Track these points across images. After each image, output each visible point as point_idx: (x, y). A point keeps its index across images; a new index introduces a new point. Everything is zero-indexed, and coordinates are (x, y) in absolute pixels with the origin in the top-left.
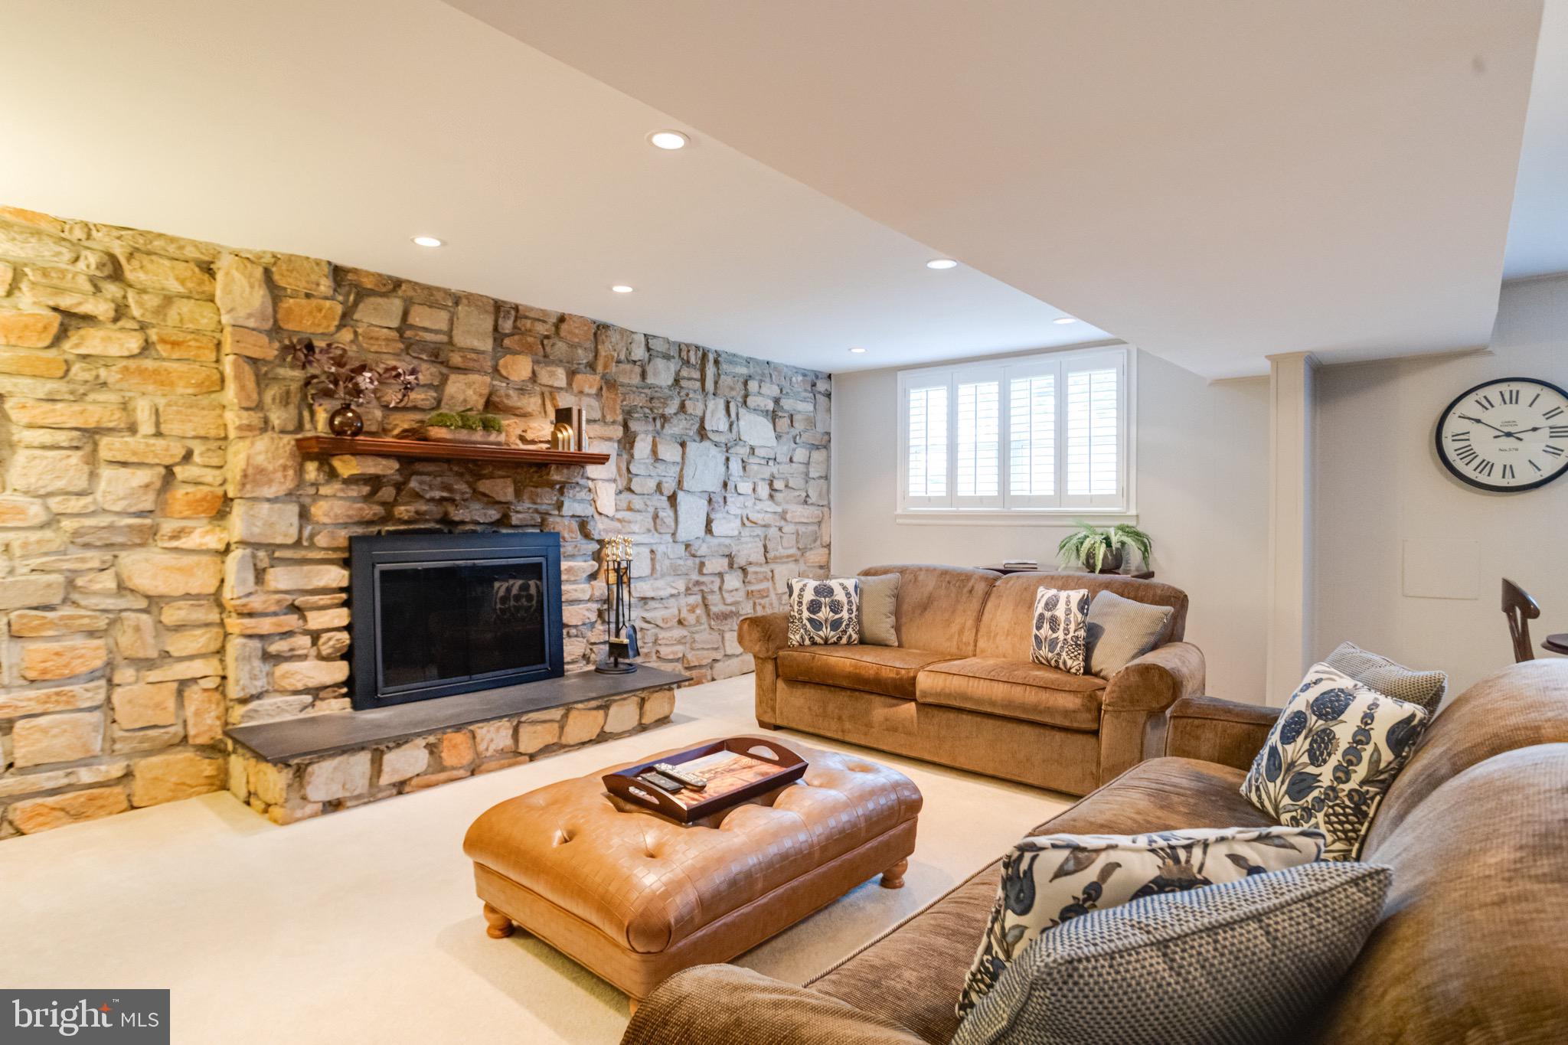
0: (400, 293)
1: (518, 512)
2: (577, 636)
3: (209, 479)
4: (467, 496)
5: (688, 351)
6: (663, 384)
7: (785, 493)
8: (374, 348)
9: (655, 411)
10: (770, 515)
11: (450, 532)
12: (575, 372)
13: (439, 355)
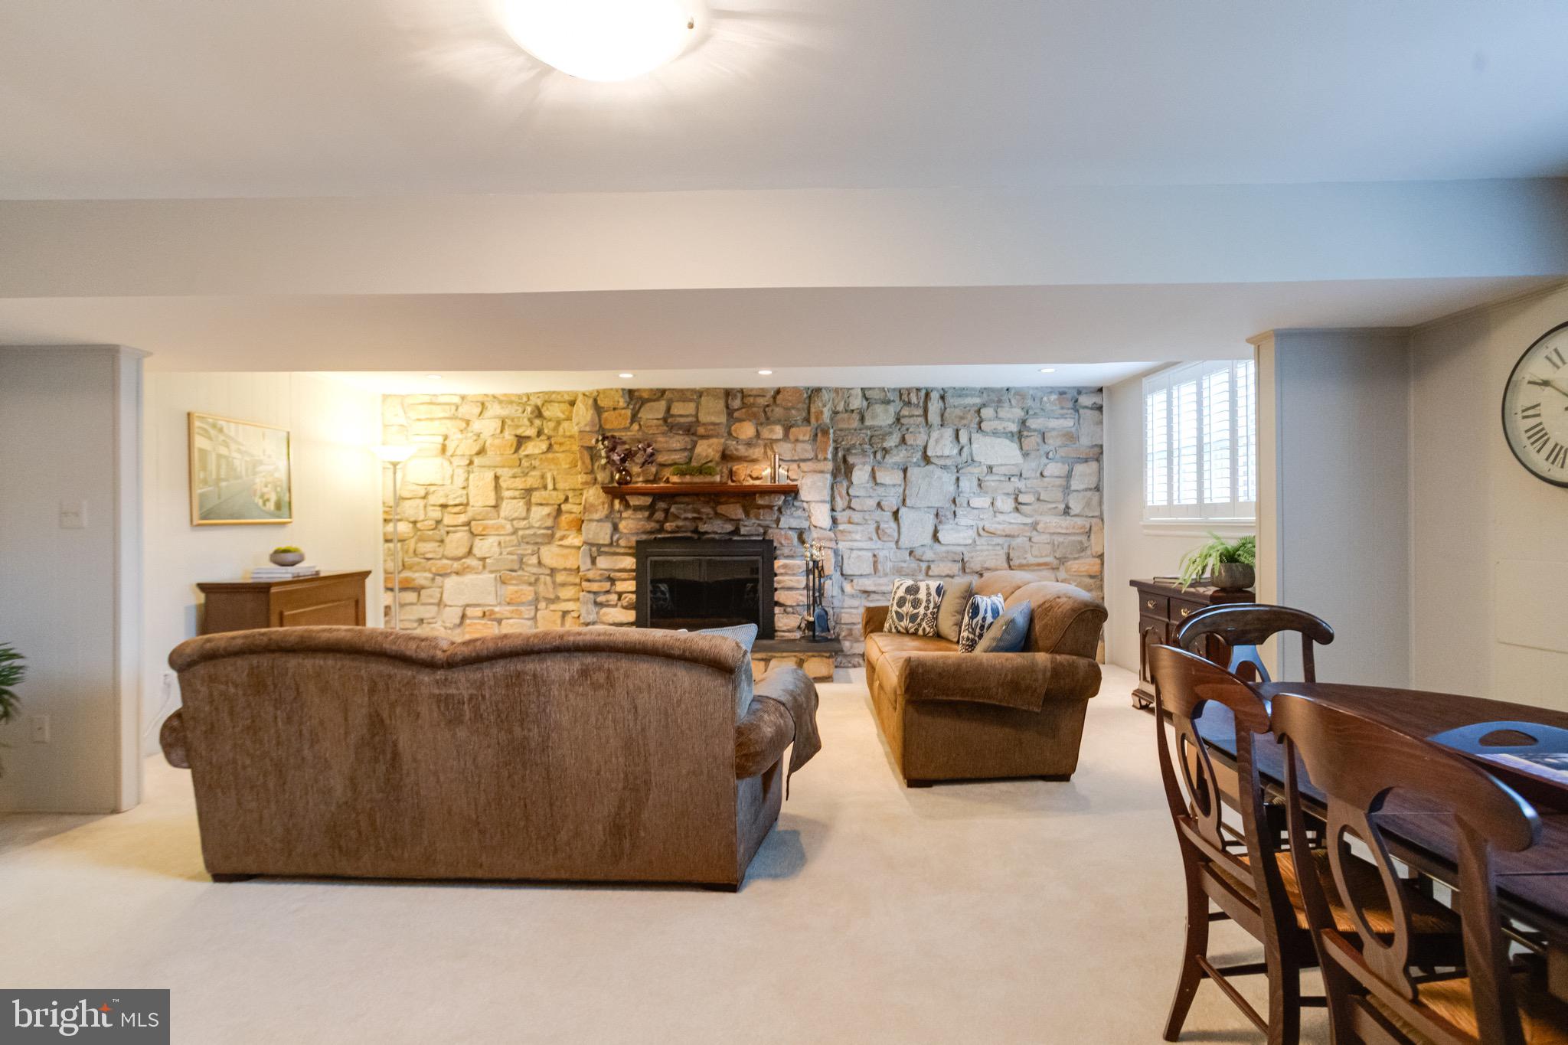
0: (665, 397)
1: (745, 526)
2: (793, 613)
3: (574, 510)
4: (710, 516)
5: (909, 394)
6: (883, 424)
7: (1037, 506)
8: (651, 432)
9: (875, 446)
10: (1015, 526)
11: (699, 539)
12: (791, 427)
13: (690, 430)
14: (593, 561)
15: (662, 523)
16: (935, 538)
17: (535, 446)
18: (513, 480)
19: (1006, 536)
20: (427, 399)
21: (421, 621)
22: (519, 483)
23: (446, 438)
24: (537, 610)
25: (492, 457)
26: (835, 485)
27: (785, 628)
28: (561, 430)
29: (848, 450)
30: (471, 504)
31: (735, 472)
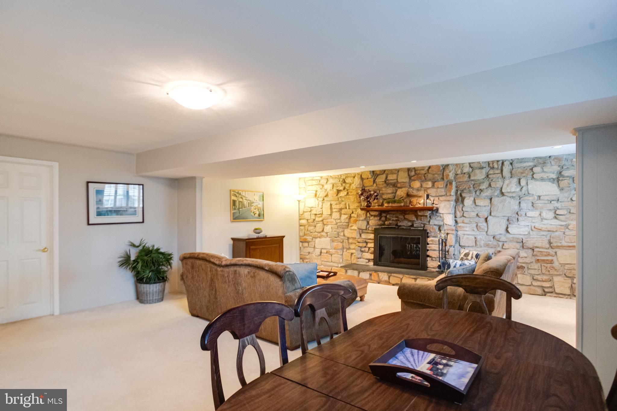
0: (385, 173)
1: (416, 223)
2: (435, 261)
3: (354, 216)
4: (402, 219)
5: (493, 163)
6: (480, 178)
7: (568, 216)
8: (380, 187)
9: (475, 188)
10: (554, 226)
11: (398, 228)
12: (436, 182)
13: (395, 185)
14: (360, 235)
15: (384, 222)
16: (507, 231)
17: (343, 193)
18: (336, 205)
19: (548, 231)
20: (311, 179)
21: (309, 253)
22: (338, 207)
23: (316, 191)
24: (343, 252)
25: (330, 197)
26: (456, 206)
27: (431, 267)
28: (351, 187)
29: (463, 191)
30: (323, 214)
31: (412, 202)
